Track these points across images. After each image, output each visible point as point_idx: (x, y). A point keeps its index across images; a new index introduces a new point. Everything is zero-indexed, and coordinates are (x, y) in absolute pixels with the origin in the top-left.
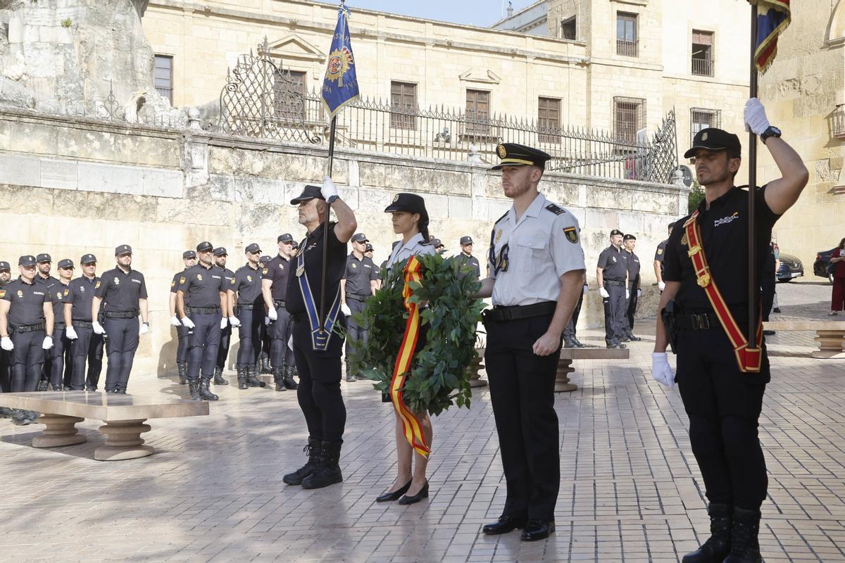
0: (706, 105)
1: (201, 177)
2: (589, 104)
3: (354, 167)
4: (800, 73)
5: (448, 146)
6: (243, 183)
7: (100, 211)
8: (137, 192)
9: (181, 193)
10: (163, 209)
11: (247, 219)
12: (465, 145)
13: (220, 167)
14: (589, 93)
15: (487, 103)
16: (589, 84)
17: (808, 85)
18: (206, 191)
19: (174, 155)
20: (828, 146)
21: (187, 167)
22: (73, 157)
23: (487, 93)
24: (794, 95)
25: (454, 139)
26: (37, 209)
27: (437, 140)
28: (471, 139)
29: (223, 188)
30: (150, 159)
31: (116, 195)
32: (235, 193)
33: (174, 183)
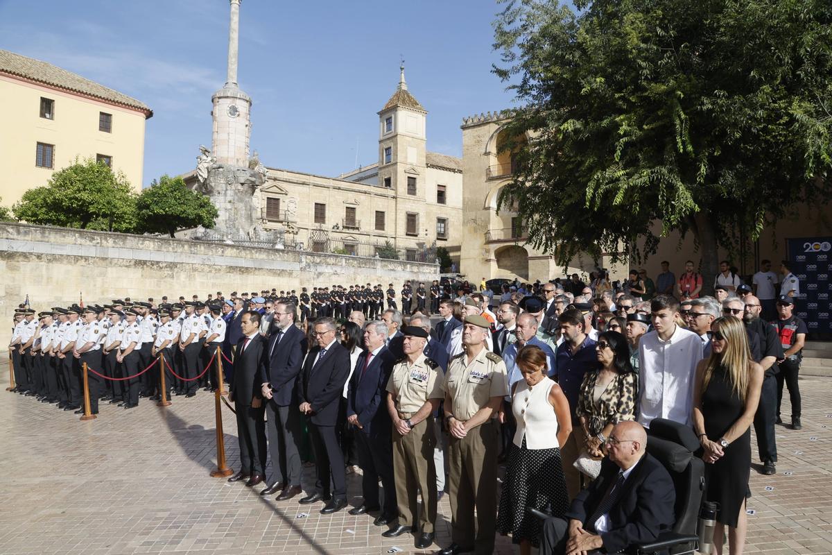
0: (443, 216)
1: (304, 264)
2: (396, 215)
3: (344, 260)
4: (476, 217)
5: (338, 231)
6: (314, 266)
7: (279, 275)
8: (288, 269)
9: (299, 269)
10: (294, 274)
11: (315, 276)
12: (345, 230)
13: (308, 261)
14: (396, 210)
15: (354, 213)
16: (396, 206)
17: (479, 222)
18: (305, 268)
19: (297, 258)
20: (485, 244)
21: (300, 262)
22: (273, 259)
23: (354, 209)
24: (474, 225)
25: (341, 228)
26: (264, 275)
27: (333, 228)
28: (348, 228)
29: (310, 267)
30: (291, 259)
31: (283, 270)
32: (312, 269)
33: (297, 266)
